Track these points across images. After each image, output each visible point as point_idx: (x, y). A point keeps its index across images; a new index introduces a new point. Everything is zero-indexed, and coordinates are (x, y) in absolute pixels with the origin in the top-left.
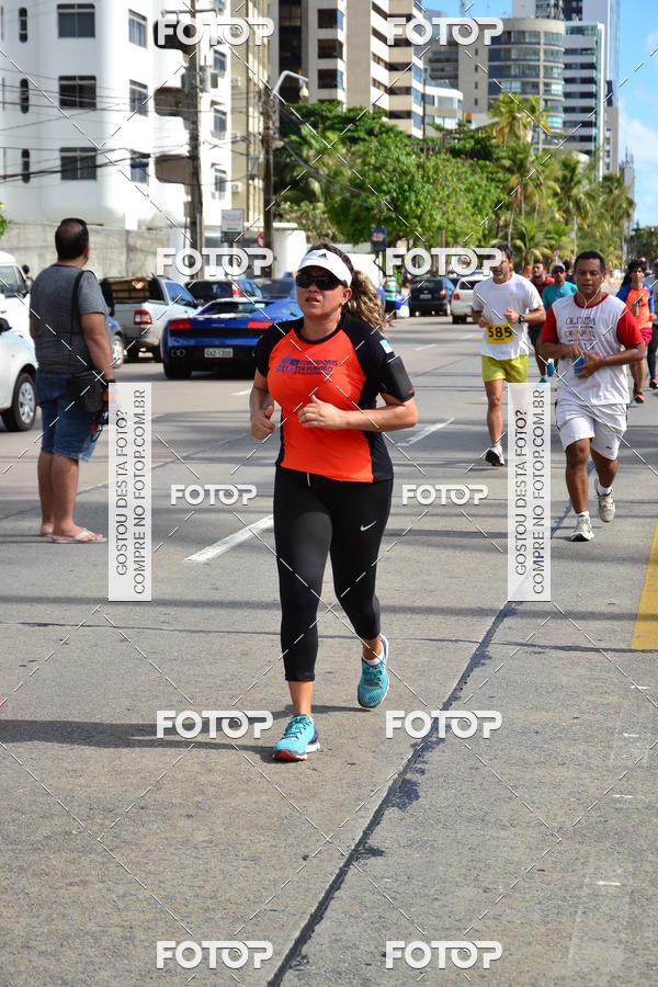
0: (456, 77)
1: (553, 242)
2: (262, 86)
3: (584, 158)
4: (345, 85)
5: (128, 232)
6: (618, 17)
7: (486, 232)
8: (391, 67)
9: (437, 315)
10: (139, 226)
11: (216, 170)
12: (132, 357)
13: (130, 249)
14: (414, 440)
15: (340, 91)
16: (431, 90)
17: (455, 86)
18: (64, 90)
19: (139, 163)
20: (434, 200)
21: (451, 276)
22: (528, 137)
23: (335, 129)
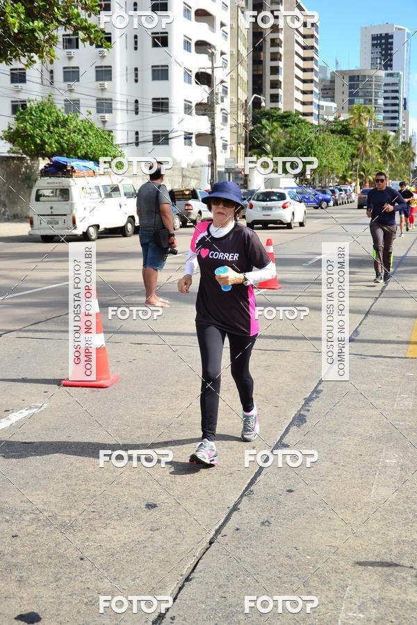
0: (334, 97)
2: (244, 102)
3: (393, 134)
4: (282, 101)
5: (183, 168)
6: (409, 69)
7: (347, 168)
8: (304, 92)
10: (188, 166)
11: (223, 140)
12: (184, 225)
13: (184, 176)
14: (311, 262)
15: (280, 103)
16: (322, 103)
17: (333, 101)
18: (154, 104)
19: (188, 137)
20: (323, 153)
22: (367, 124)
23: (278, 121)
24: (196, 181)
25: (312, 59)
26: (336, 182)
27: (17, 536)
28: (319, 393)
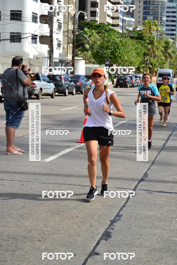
0: (133, 14)
1: (161, 66)
2: (73, 15)
3: (171, 40)
4: (99, 16)
5: (30, 59)
7: (141, 62)
9: (125, 87)
10: (34, 57)
11: (58, 41)
15: (97, 18)
16: (125, 18)
17: (132, 17)
18: (12, 14)
19: (34, 38)
20: (125, 52)
21: (129, 75)
22: (155, 34)
23: (95, 29)
24: (39, 68)
28: (121, 217)
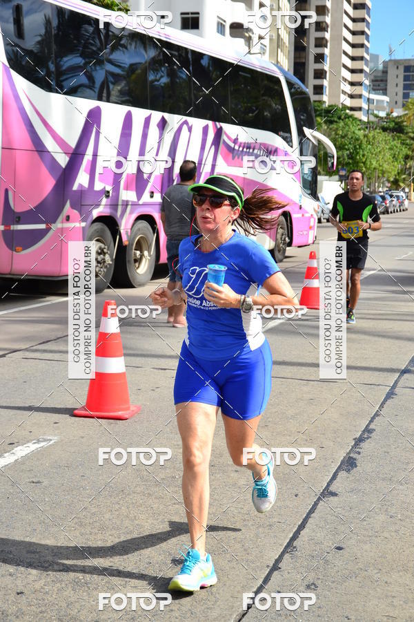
0: (386, 89)
4: (327, 93)
7: (399, 171)
8: (352, 84)
15: (324, 96)
16: (373, 96)
17: (385, 94)
20: (372, 154)
21: (380, 194)
25: (362, 46)
26: (387, 187)
27: (23, 593)
28: (372, 433)
